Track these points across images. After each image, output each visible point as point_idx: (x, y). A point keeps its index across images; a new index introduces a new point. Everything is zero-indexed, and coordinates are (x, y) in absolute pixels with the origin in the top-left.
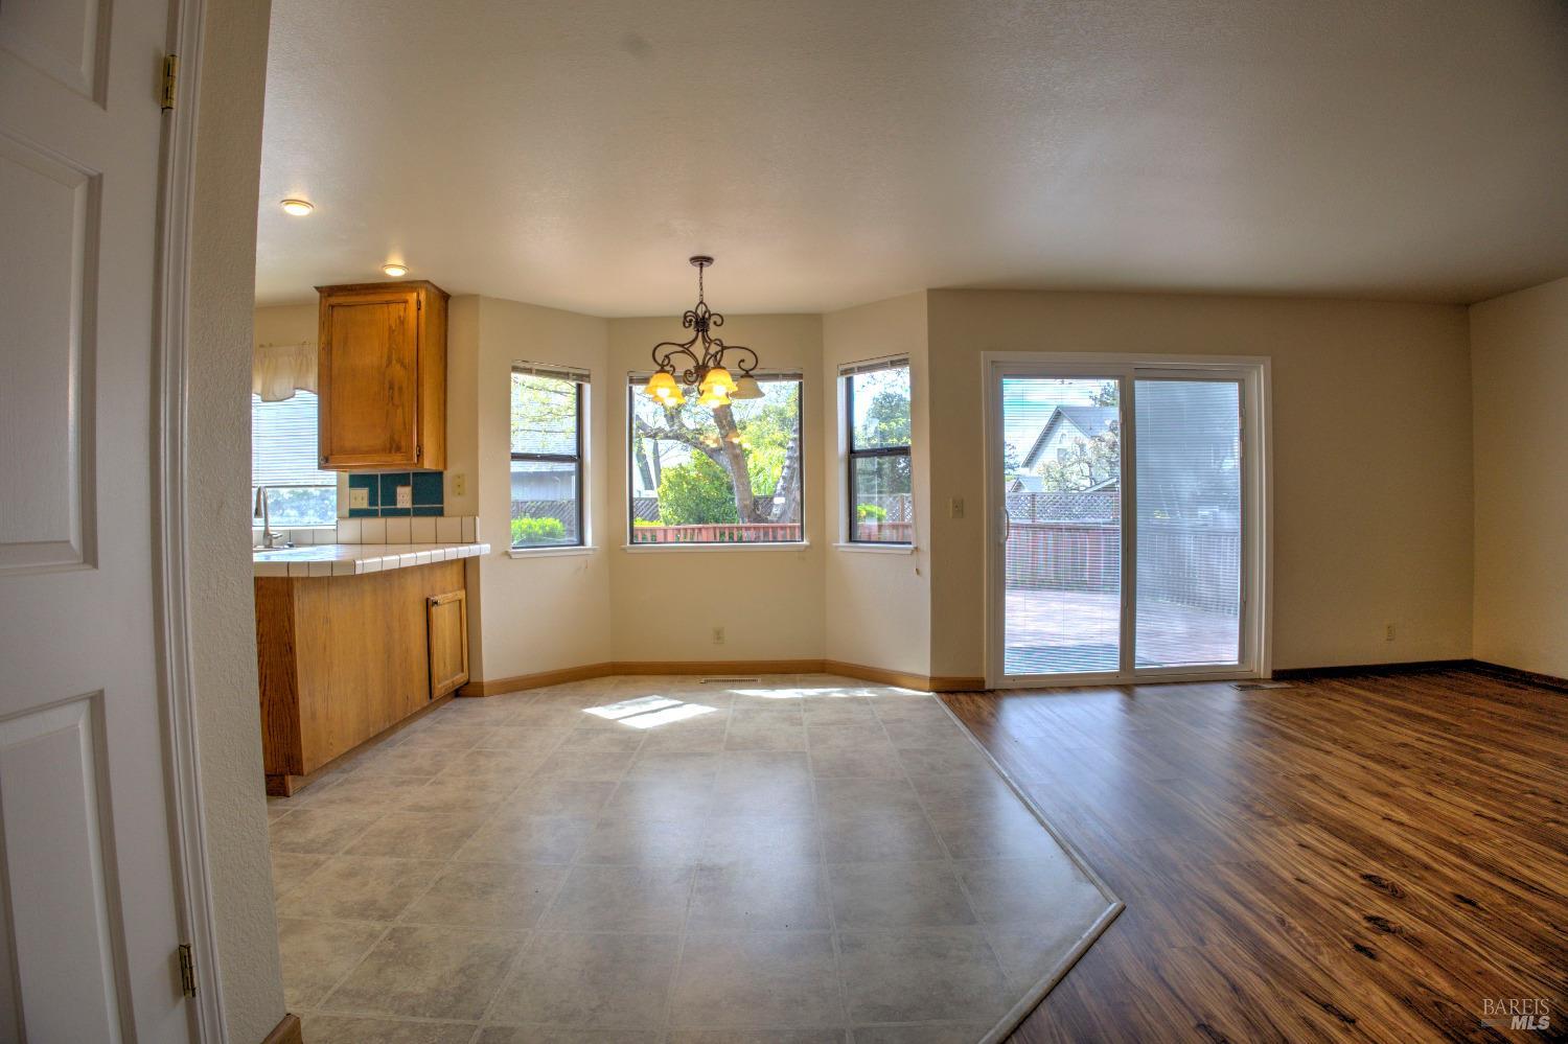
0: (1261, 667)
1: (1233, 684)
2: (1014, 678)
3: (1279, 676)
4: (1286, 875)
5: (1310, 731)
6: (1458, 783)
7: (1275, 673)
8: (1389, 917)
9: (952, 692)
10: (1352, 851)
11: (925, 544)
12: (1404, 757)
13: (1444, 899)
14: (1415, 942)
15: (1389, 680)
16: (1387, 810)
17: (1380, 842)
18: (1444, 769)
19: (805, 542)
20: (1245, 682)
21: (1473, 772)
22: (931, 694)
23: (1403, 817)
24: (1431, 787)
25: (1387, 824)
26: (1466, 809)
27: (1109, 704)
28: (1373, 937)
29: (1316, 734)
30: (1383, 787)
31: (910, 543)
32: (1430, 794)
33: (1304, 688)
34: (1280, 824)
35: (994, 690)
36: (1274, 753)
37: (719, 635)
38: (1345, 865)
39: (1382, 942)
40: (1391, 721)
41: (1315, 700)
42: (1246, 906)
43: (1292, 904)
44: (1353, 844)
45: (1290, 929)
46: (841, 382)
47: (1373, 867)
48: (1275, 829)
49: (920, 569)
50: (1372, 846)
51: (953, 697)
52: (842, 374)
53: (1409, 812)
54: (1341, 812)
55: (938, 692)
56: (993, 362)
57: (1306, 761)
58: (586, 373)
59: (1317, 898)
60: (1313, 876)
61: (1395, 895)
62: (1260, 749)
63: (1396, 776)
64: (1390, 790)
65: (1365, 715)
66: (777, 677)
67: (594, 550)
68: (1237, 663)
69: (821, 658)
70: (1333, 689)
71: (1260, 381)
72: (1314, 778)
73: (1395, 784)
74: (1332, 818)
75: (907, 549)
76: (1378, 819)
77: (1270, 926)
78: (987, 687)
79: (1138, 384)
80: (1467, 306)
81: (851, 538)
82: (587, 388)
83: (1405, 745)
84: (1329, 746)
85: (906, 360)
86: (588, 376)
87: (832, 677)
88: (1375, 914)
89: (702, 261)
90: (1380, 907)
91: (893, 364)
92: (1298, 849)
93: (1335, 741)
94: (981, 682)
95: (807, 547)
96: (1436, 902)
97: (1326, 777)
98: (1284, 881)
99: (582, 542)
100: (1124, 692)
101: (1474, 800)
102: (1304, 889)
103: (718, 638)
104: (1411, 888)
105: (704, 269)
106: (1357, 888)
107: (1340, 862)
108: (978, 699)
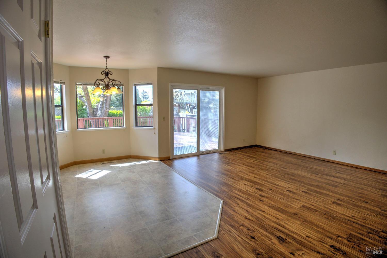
0: (222, 149)
1: (218, 153)
2: (176, 156)
3: (226, 151)
4: (245, 190)
5: (236, 162)
6: (262, 169)
7: (225, 150)
8: (262, 194)
9: (164, 160)
10: (252, 184)
11: (157, 127)
12: (253, 165)
13: (268, 190)
14: (267, 197)
15: (244, 150)
16: (254, 176)
17: (256, 182)
18: (259, 167)
19: (124, 127)
20: (220, 153)
21: (264, 167)
22: (159, 161)
23: (257, 177)
24: (259, 171)
25: (255, 178)
26: (265, 174)
27: (195, 159)
28: (261, 198)
29: (237, 162)
30: (252, 171)
31: (152, 127)
32: (259, 172)
33: (231, 153)
34: (240, 181)
35: (172, 159)
36: (232, 167)
37: (104, 151)
38: (252, 187)
39: (263, 198)
40: (248, 158)
41: (234, 155)
42: (242, 197)
43: (248, 195)
44: (252, 183)
45: (250, 199)
46: (134, 87)
47: (257, 186)
48: (239, 182)
49: (155, 133)
50: (255, 183)
51: (164, 161)
52: (134, 85)
53: (257, 175)
54: (248, 177)
55: (160, 161)
56: (172, 85)
57: (238, 168)
58: (64, 82)
59: (251, 193)
60: (249, 190)
61: (261, 190)
62: (229, 167)
63: (253, 169)
64: (253, 172)
65: (243, 157)
66: (120, 160)
67: (68, 131)
68: (218, 148)
69: (130, 155)
70: (236, 153)
71: (223, 91)
72: (241, 171)
73: (254, 171)
74: (247, 179)
75: (152, 128)
76: (254, 178)
77: (246, 199)
78: (171, 158)
79: (201, 91)
80: (257, 79)
81: (136, 125)
82: (64, 86)
83: (252, 163)
84: (240, 165)
85: (152, 83)
86: (64, 83)
87: (133, 159)
88: (260, 194)
89: (107, 57)
90: (260, 193)
91: (148, 84)
92: (244, 185)
93: (241, 163)
94: (170, 157)
95: (125, 128)
96: (267, 190)
97: (243, 171)
98: (245, 191)
99: (64, 130)
100: (198, 157)
101: (265, 172)
102: (248, 192)
103: (104, 152)
104: (263, 189)
105: (107, 59)
106: (256, 190)
107: (252, 186)
108: (169, 161)
